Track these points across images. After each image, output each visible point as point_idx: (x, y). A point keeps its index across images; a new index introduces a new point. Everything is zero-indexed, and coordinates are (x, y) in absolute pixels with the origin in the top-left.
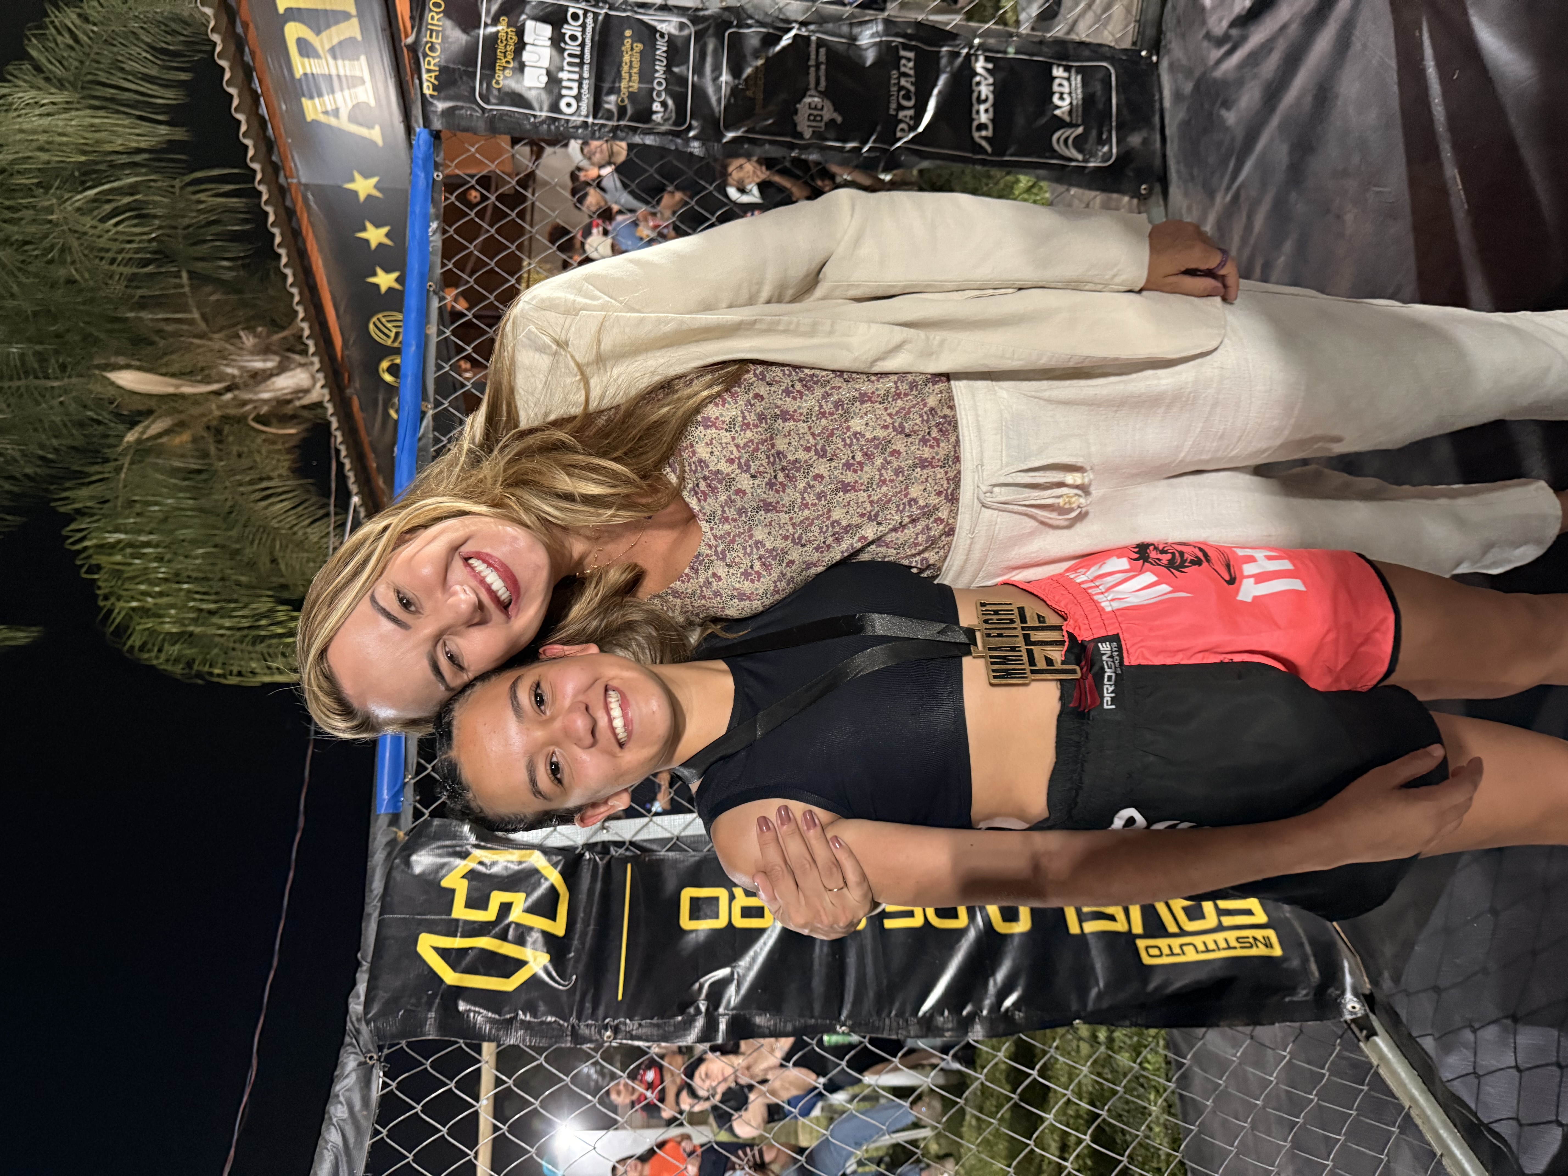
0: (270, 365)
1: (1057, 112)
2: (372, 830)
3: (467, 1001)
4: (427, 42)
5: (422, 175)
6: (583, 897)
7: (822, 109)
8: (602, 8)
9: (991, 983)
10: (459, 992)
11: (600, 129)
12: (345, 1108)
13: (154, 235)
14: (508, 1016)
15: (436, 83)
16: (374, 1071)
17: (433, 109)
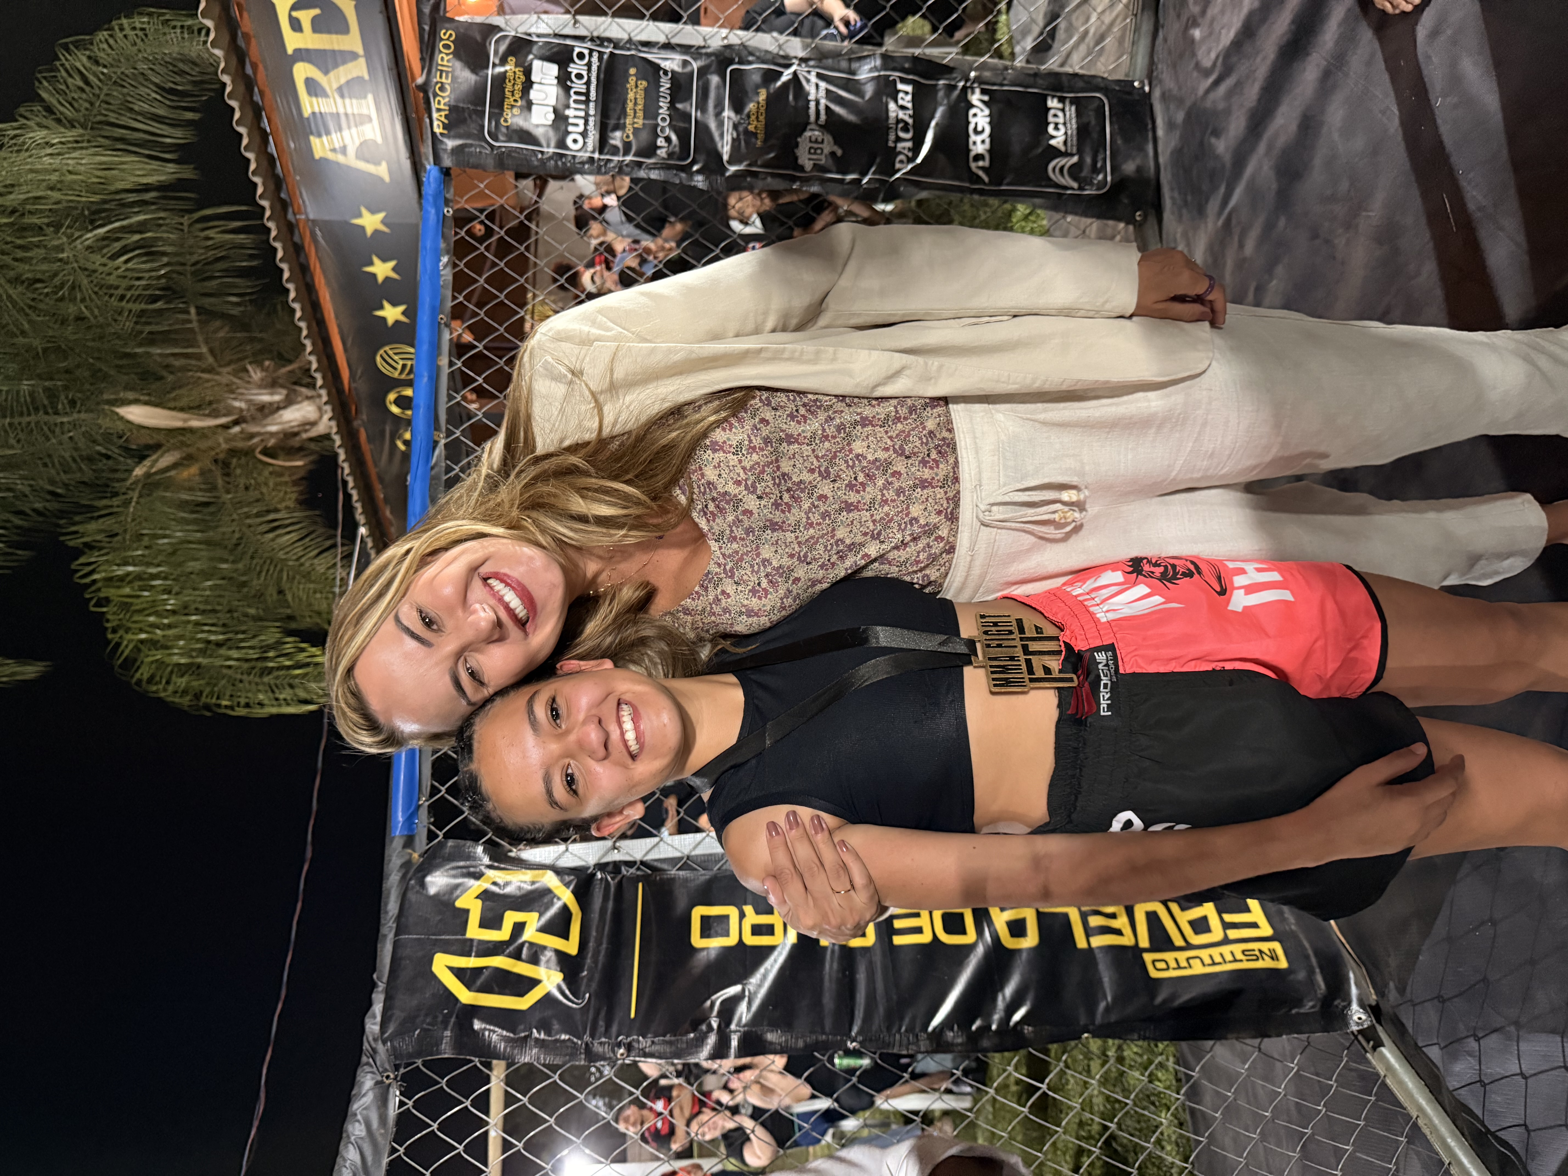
0: (277, 398)
1: (1053, 142)
2: (387, 853)
3: (483, 1020)
4: (437, 83)
5: (433, 211)
6: (595, 916)
7: (822, 142)
8: (607, 47)
9: (1000, 998)
10: (474, 1011)
11: (606, 164)
12: (363, 1127)
13: (163, 272)
14: (523, 1035)
15: (446, 121)
16: (391, 1090)
17: (443, 147)
